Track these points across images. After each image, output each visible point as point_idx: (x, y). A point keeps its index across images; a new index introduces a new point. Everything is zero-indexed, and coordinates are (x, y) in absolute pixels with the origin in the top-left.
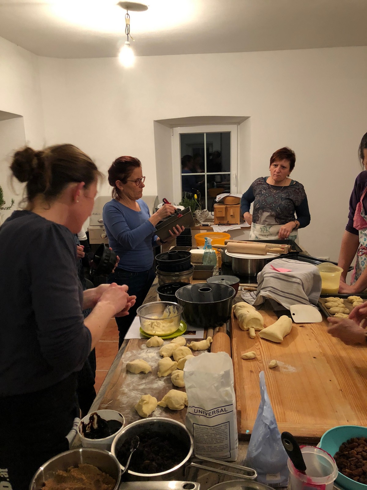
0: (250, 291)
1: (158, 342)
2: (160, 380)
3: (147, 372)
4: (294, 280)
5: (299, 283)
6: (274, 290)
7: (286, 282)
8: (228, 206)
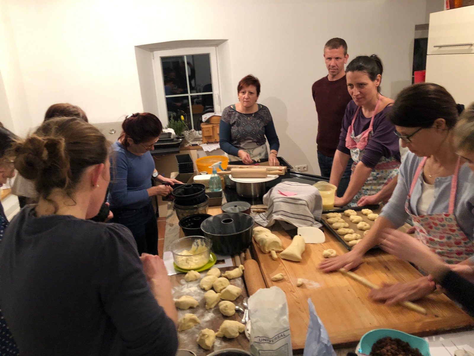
0: (259, 212)
1: (195, 276)
2: (209, 312)
3: (195, 306)
4: (300, 202)
5: (304, 205)
6: (285, 213)
7: (294, 205)
8: (214, 125)
